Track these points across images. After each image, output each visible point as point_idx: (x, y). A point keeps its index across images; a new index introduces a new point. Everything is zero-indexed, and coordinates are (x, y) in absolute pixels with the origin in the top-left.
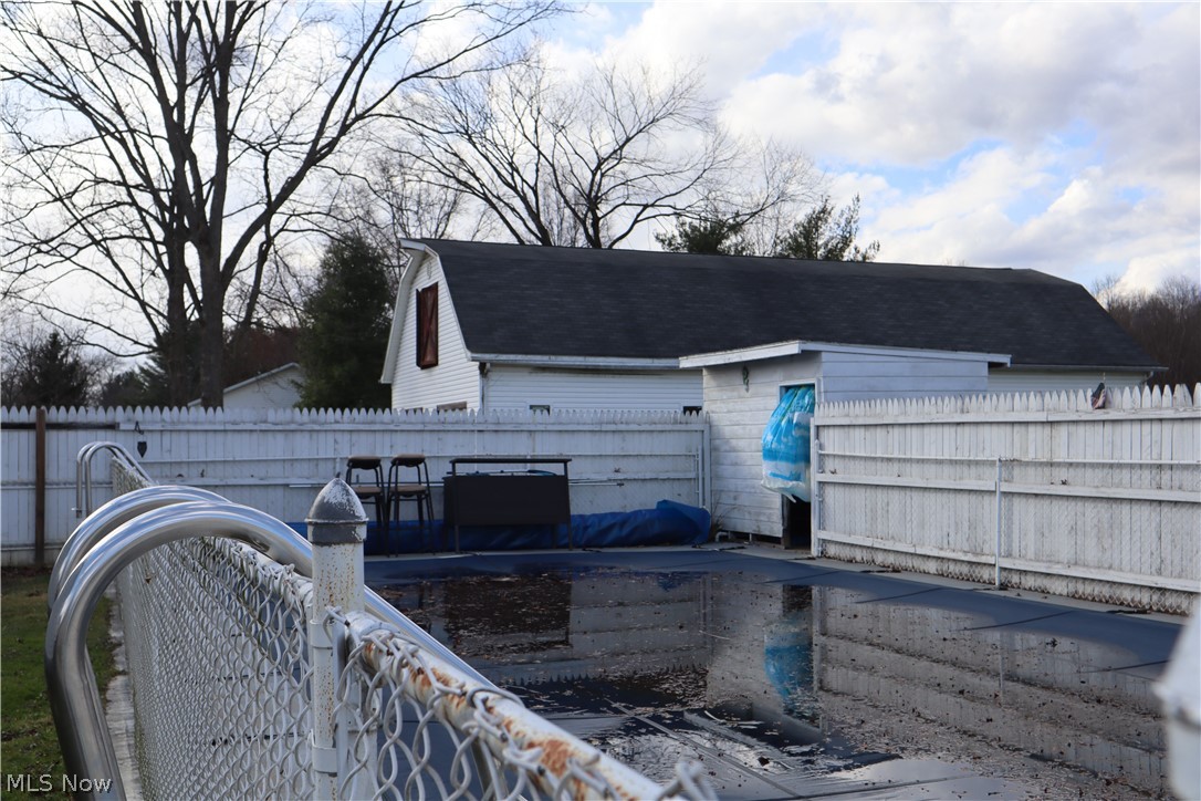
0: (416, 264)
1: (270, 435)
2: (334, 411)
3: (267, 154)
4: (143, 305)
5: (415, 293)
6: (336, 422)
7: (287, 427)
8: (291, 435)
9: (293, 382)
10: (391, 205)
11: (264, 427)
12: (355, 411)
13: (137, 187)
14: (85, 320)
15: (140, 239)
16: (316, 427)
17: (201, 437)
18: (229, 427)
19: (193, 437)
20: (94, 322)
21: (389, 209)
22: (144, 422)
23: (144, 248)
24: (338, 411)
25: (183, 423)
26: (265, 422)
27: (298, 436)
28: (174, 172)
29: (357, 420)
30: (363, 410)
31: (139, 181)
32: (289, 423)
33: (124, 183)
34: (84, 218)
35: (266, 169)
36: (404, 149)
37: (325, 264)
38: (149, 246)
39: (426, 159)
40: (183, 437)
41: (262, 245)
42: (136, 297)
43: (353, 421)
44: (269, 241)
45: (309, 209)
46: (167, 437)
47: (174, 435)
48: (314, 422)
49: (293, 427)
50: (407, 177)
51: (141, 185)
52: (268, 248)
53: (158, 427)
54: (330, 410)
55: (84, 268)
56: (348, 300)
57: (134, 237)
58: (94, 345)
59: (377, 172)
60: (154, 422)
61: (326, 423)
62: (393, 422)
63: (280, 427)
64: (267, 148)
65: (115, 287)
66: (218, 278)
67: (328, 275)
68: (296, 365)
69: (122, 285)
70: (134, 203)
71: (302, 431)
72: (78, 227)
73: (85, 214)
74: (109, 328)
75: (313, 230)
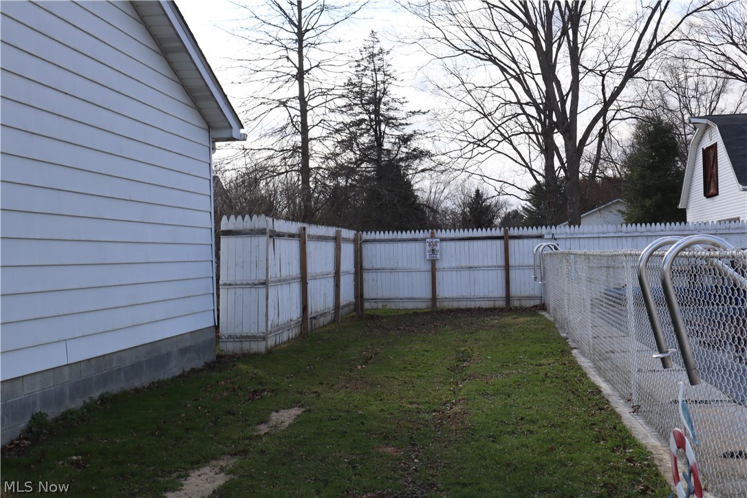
0: (701, 132)
1: (624, 239)
2: (660, 224)
3: (604, 76)
4: (531, 170)
5: (701, 150)
6: (662, 231)
7: (633, 235)
8: (635, 239)
9: (619, 211)
10: (678, 94)
11: (620, 234)
12: (673, 224)
13: (527, 104)
14: (500, 181)
15: (528, 133)
16: (651, 234)
17: (586, 241)
18: (601, 235)
19: (582, 241)
20: (505, 182)
21: (677, 96)
22: (556, 234)
23: (530, 137)
24: (663, 224)
25: (576, 234)
26: (621, 232)
27: (640, 239)
28: (546, 92)
29: (674, 229)
30: (678, 223)
31: (528, 100)
32: (634, 232)
33: (519, 103)
34: (499, 126)
35: (603, 85)
36: (686, 56)
37: (637, 136)
38: (533, 136)
39: (701, 60)
40: (577, 241)
41: (601, 130)
42: (527, 166)
43: (672, 230)
44: (605, 127)
45: (630, 105)
46: (568, 241)
47: (572, 241)
48: (649, 231)
49: (637, 234)
50: (688, 74)
51: (530, 102)
52: (605, 131)
53: (564, 236)
54: (658, 224)
55: (499, 152)
56: (653, 158)
57: (524, 132)
58: (510, 195)
59: (668, 73)
60: (561, 234)
61: (655, 231)
62: (696, 229)
63: (629, 235)
64: (604, 73)
65: (516, 162)
66: (575, 151)
67: (639, 143)
68: (620, 200)
69: (520, 160)
70: (525, 113)
71: (642, 236)
72: (496, 131)
73: (500, 123)
74: (513, 185)
75: (632, 118)
